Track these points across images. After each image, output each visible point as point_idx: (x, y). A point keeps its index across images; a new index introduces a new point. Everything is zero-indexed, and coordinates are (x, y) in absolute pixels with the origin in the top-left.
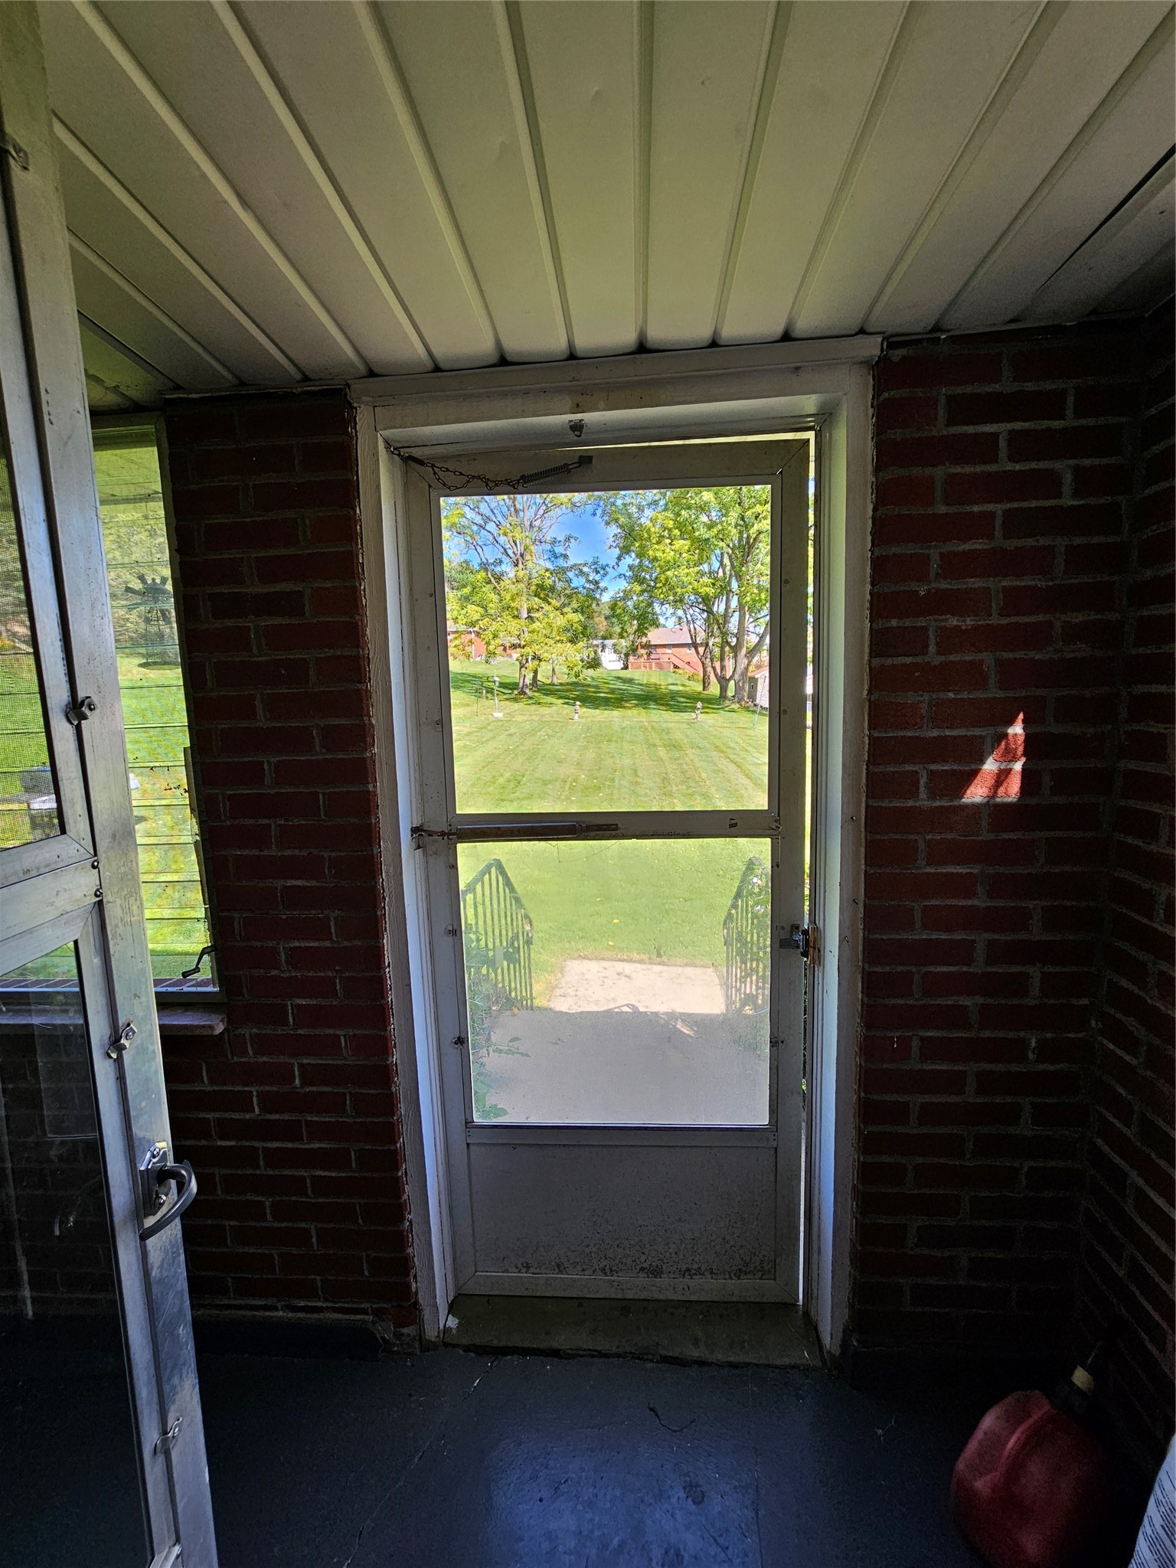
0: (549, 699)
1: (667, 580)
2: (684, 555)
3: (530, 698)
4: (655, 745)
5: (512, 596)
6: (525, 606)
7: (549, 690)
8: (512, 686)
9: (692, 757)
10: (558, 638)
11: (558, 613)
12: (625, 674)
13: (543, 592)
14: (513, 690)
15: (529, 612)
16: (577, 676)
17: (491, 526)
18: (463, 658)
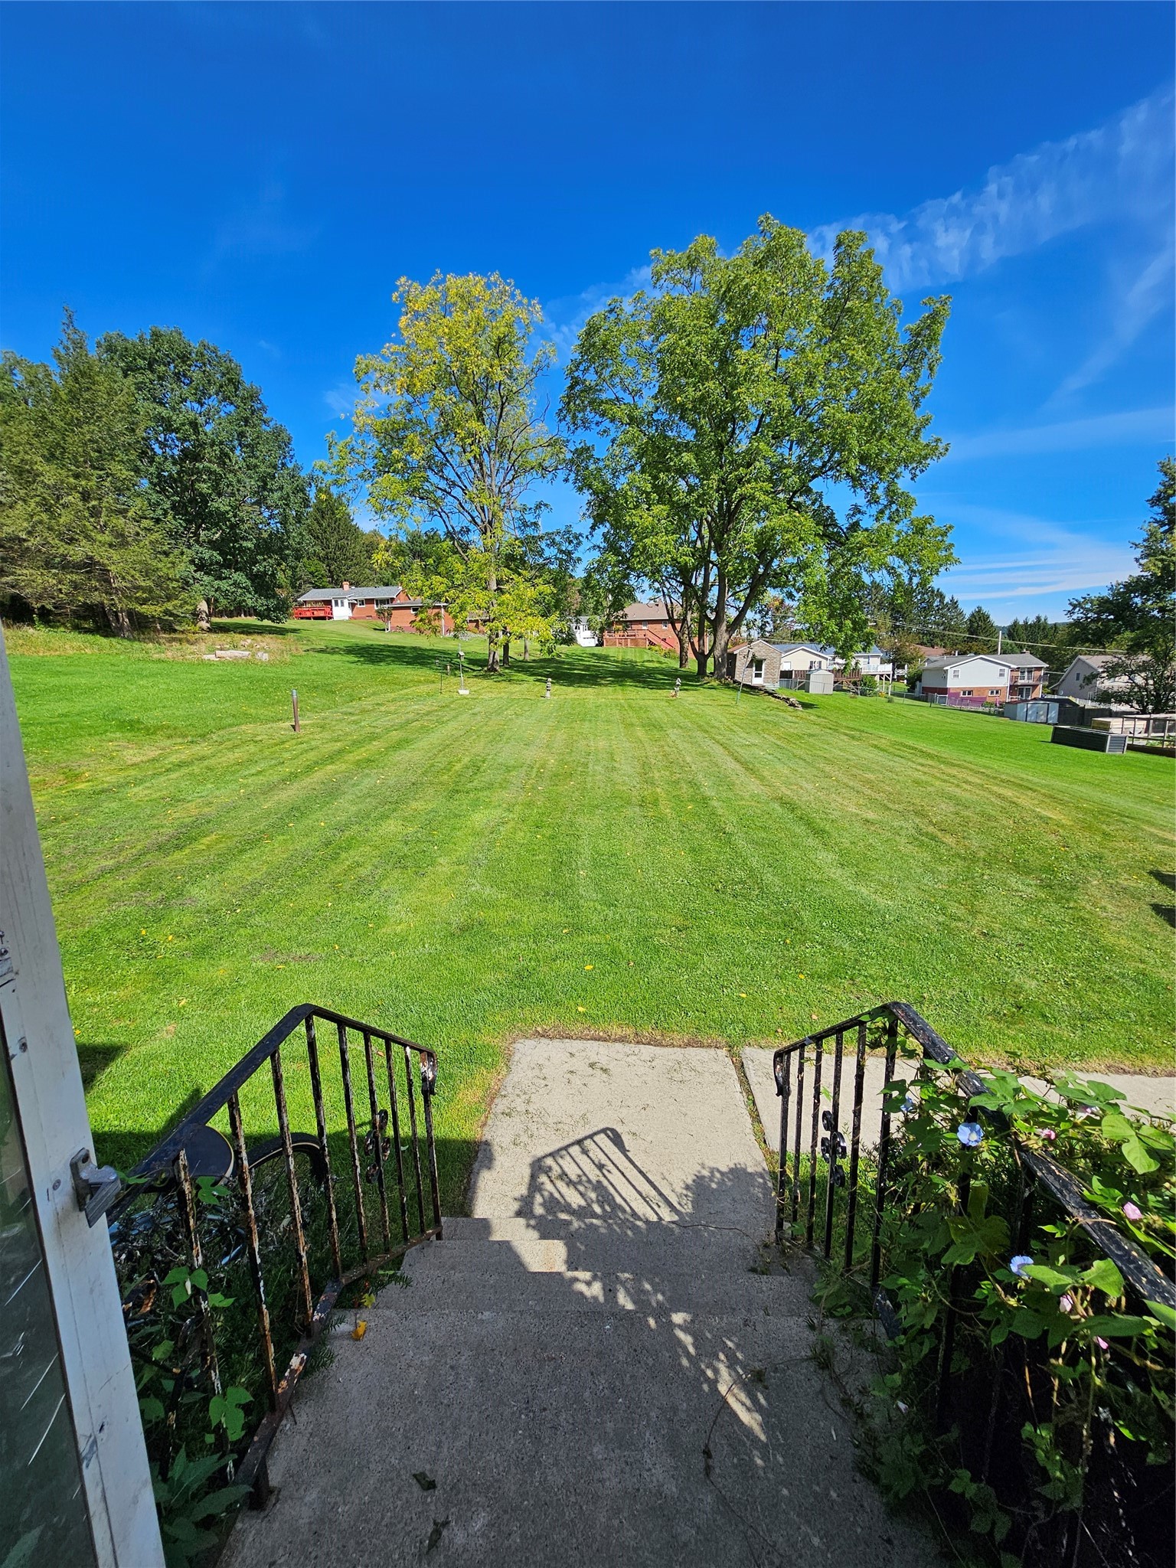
0: (521, 676)
1: (644, 547)
2: (663, 521)
3: (500, 675)
4: (632, 725)
5: (480, 567)
6: (494, 578)
7: (523, 667)
8: (482, 663)
9: (674, 738)
10: (529, 611)
11: (529, 584)
12: (599, 651)
13: (513, 562)
14: (483, 667)
15: (498, 583)
16: (550, 651)
17: (457, 492)
18: (428, 632)
